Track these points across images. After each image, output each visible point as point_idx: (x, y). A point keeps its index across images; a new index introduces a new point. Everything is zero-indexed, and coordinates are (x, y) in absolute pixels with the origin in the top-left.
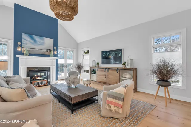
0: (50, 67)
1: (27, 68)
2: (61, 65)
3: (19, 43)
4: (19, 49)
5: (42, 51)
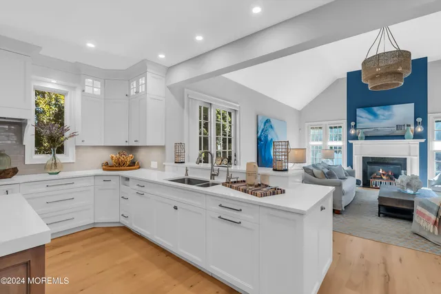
0: (405, 158)
1: (363, 158)
3: (353, 124)
4: (353, 132)
5: (389, 130)
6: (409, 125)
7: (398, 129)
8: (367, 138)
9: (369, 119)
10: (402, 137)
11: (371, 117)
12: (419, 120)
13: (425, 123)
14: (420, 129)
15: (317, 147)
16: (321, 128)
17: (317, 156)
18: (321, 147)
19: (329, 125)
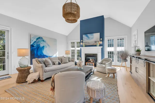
0: (97, 54)
1: (85, 54)
3: (82, 41)
4: (81, 44)
5: (92, 43)
6: (98, 41)
7: (95, 43)
8: (86, 46)
9: (87, 39)
10: (96, 46)
11: (87, 38)
12: (101, 39)
13: (103, 41)
14: (101, 43)
15: (73, 50)
16: (74, 43)
17: (73, 54)
18: (74, 50)
19: (77, 41)
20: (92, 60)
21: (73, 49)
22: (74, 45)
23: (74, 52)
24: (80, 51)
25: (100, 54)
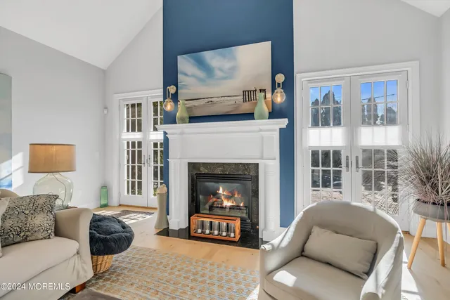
0: (257, 165)
1: (190, 164)
2: (326, 154)
4: (169, 106)
5: (231, 101)
6: (263, 91)
7: (245, 101)
8: (193, 119)
10: (249, 116)
12: (280, 78)
13: (288, 86)
14: (280, 98)
15: (133, 144)
16: (139, 105)
17: (133, 162)
18: (140, 144)
19: (152, 97)
20: (228, 198)
21: (136, 136)
22: (139, 115)
23: (140, 152)
24: (159, 149)
25: (271, 163)
